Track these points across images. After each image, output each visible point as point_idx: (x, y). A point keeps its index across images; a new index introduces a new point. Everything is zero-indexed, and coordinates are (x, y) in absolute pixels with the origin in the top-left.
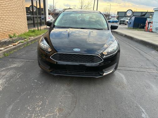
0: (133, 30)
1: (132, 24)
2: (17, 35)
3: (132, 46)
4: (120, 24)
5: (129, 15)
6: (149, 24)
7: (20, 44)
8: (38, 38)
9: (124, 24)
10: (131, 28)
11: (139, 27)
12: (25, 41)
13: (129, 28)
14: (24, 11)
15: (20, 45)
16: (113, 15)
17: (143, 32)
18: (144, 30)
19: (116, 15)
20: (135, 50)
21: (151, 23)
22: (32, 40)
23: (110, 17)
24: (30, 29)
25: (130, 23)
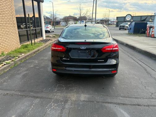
0: (134, 36)
1: (132, 29)
2: (6, 52)
3: (135, 59)
4: (120, 30)
5: (128, 20)
6: (150, 29)
7: (5, 66)
8: (30, 54)
9: (123, 29)
10: (132, 34)
11: (140, 32)
12: (12, 61)
13: (129, 34)
14: (15, 25)
15: (5, 68)
16: (112, 20)
17: (144, 37)
18: (145, 35)
19: (115, 20)
20: (140, 66)
21: (152, 27)
22: (21, 59)
23: (110, 22)
24: (24, 44)
25: (130, 28)
